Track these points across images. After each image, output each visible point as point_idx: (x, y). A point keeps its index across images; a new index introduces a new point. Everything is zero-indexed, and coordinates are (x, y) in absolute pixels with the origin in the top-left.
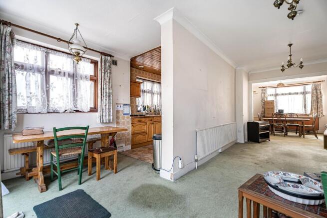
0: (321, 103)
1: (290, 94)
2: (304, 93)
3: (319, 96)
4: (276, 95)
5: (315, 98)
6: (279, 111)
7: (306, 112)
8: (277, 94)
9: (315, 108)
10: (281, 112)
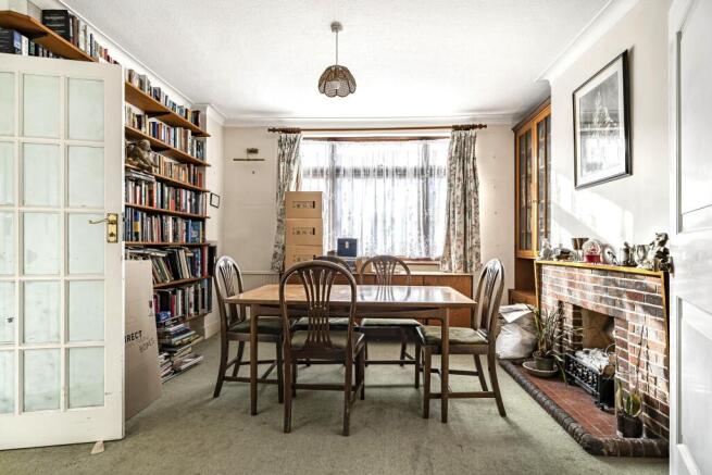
0: (477, 213)
1: (380, 173)
2: (424, 173)
3: (471, 186)
4: (335, 173)
5: (459, 193)
6: (341, 242)
7: (428, 252)
8: (338, 171)
9: (459, 235)
10: (347, 247)
